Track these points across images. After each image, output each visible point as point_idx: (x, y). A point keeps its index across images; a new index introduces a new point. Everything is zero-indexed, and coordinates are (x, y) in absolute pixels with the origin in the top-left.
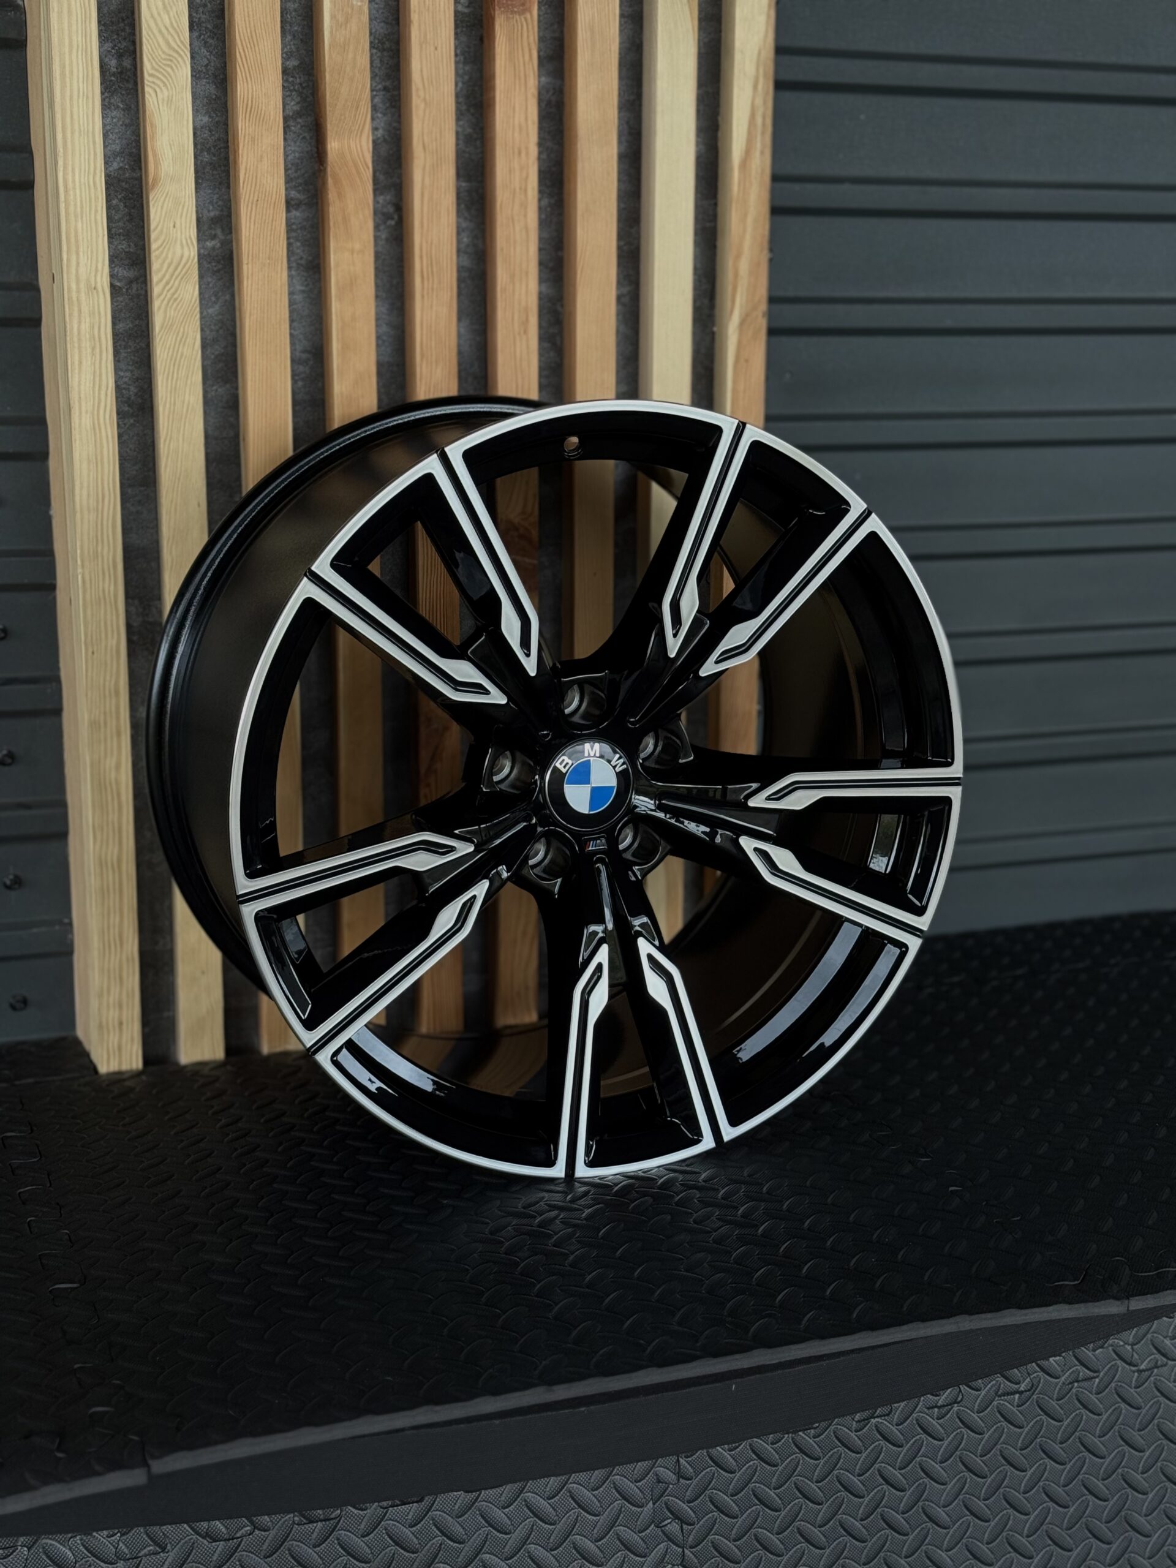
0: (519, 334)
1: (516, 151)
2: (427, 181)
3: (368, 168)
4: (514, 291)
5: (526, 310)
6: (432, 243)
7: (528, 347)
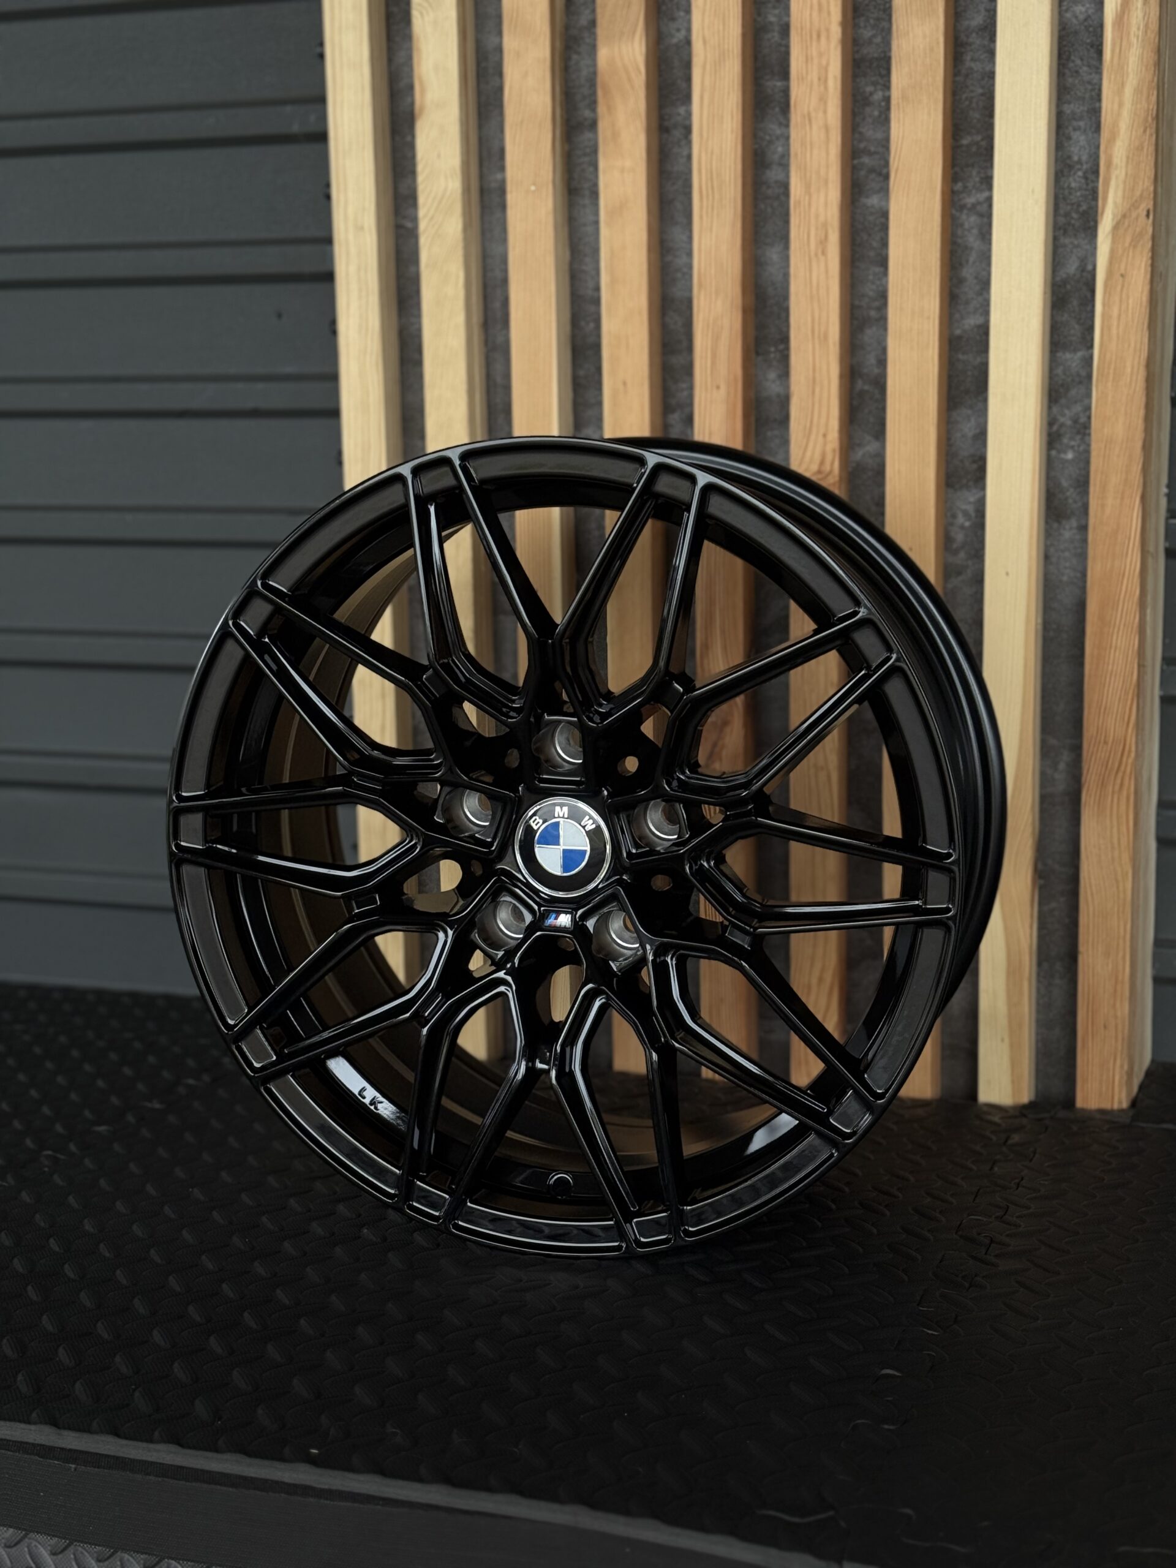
0: (816, 255)
1: (815, 36)
2: (707, 83)
3: (640, 72)
4: (810, 204)
5: (825, 225)
6: (712, 153)
7: (827, 271)
